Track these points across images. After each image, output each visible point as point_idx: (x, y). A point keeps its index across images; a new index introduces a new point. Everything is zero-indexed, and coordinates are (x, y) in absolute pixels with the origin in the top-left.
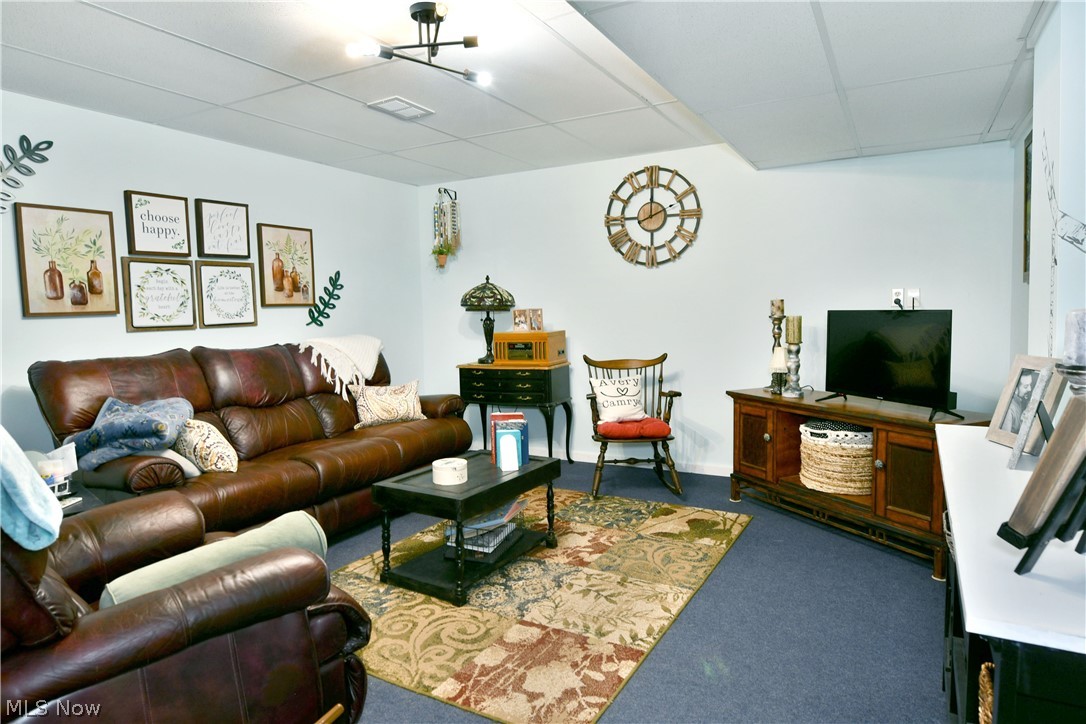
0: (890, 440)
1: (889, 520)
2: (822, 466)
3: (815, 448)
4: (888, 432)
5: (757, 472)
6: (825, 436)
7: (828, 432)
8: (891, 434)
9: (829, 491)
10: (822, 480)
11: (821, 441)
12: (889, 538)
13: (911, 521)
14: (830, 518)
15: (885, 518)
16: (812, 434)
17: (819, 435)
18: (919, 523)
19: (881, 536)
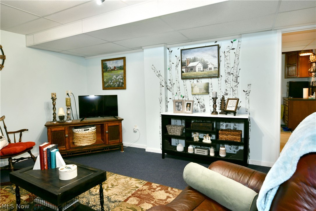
0: (109, 125)
1: (110, 144)
2: (88, 138)
3: (86, 134)
4: (108, 124)
5: (62, 149)
6: (89, 130)
7: (89, 128)
8: (109, 124)
9: (90, 144)
10: (88, 142)
11: (87, 131)
12: (110, 149)
13: (115, 142)
14: (92, 151)
15: (109, 144)
16: (84, 130)
17: (87, 130)
18: (117, 142)
19: (108, 149)
